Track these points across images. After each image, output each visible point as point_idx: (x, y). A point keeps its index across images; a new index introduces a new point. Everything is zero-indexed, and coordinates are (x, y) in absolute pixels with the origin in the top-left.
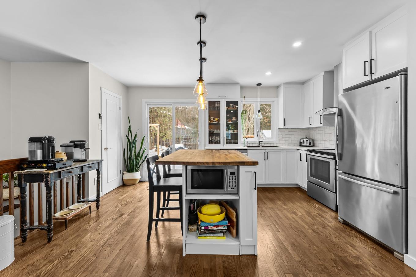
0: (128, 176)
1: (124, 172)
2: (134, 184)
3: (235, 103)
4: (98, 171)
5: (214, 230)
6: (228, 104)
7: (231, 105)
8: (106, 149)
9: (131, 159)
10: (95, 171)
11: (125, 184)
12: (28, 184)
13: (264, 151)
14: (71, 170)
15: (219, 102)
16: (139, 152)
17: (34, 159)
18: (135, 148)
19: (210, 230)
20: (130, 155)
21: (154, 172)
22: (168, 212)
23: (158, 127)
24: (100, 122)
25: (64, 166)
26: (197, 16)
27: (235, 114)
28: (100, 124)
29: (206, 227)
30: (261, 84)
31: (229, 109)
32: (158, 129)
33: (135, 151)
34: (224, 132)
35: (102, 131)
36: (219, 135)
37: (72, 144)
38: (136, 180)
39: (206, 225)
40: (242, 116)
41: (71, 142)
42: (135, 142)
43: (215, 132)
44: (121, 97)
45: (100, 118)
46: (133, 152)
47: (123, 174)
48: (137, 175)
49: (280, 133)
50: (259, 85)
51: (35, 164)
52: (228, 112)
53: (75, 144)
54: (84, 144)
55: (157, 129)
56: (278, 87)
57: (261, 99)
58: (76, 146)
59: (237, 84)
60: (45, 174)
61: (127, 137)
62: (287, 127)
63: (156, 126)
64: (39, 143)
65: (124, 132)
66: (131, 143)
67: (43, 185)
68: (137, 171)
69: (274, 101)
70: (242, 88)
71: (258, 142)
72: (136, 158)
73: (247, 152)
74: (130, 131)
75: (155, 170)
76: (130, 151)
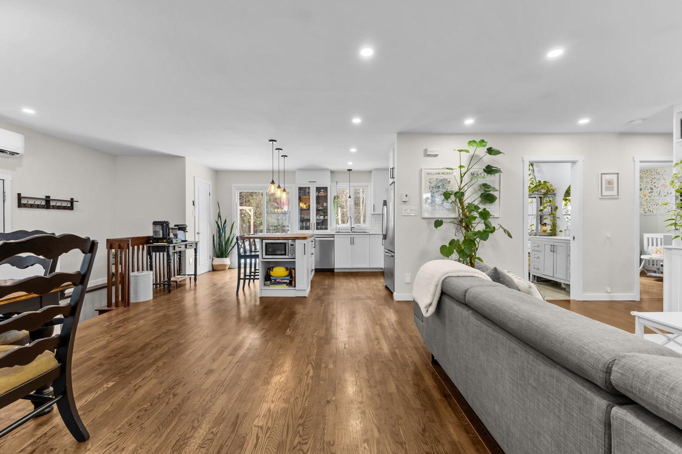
0: (218, 261)
1: (214, 258)
2: (224, 270)
3: (326, 189)
4: (196, 250)
5: (280, 282)
6: (318, 189)
7: (322, 190)
8: (198, 233)
9: (220, 244)
10: (193, 250)
11: (214, 269)
12: (154, 253)
13: (351, 236)
14: (180, 246)
15: (309, 188)
16: (229, 238)
17: (157, 237)
18: (225, 234)
19: (278, 282)
20: (220, 241)
21: (241, 247)
22: (254, 281)
23: (252, 210)
24: (193, 208)
25: (177, 242)
26: (270, 141)
27: (325, 198)
28: (194, 211)
29: (275, 280)
30: (351, 170)
31: (319, 194)
32: (252, 214)
33: (225, 236)
34: (313, 217)
35: (195, 217)
36: (309, 220)
37: (177, 227)
38: (225, 265)
39: (275, 279)
40: (334, 201)
41: (175, 226)
42: (224, 228)
43: (306, 217)
44: (210, 183)
45: (193, 205)
46: (222, 238)
47: (213, 259)
48: (227, 261)
49: (373, 219)
50: (350, 170)
51: (158, 240)
52: (318, 198)
53: (179, 228)
54: (185, 227)
55: (250, 213)
56: (371, 172)
57: (352, 184)
58: (180, 229)
59: (325, 170)
60: (167, 246)
61: (217, 223)
62: (376, 213)
63: (250, 210)
64: (160, 226)
65: (214, 218)
66: (220, 229)
67: (165, 254)
68: (226, 257)
69: (367, 186)
70: (332, 172)
71: (350, 228)
72: (225, 244)
73: (334, 237)
74: (219, 216)
75: (243, 246)
76: (220, 237)
